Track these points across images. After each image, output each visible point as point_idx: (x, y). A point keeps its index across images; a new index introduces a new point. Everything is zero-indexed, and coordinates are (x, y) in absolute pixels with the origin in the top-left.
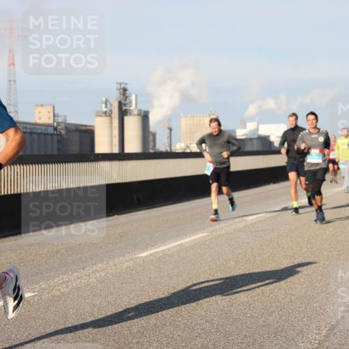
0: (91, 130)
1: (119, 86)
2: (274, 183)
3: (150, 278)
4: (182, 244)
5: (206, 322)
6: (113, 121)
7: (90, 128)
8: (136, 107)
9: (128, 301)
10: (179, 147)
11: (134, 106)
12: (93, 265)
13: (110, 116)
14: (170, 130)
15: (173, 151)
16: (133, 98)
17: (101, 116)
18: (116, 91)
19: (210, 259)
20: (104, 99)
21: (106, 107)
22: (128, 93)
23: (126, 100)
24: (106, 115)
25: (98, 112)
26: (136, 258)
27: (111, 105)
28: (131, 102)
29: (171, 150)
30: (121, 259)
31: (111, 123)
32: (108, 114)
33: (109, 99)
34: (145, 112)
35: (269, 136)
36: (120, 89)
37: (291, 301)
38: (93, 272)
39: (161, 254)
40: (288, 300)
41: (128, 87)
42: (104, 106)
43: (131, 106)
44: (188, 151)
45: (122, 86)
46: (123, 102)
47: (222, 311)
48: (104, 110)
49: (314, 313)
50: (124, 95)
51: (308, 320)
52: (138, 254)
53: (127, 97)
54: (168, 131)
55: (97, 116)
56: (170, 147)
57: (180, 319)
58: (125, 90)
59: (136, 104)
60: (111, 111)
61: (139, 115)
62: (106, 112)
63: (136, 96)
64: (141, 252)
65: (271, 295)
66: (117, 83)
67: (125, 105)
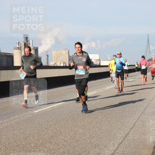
0: (12, 55)
1: (24, 36)
2: (94, 80)
3: (39, 122)
4: (53, 107)
5: (65, 141)
6: (22, 52)
7: (11, 55)
8: (32, 46)
9: (29, 132)
10: (51, 64)
11: (31, 45)
12: (13, 116)
13: (21, 49)
14: (48, 56)
15: (49, 65)
16: (31, 41)
17: (17, 49)
18: (23, 38)
19: (66, 114)
20: (18, 42)
21: (19, 45)
22: (28, 39)
23: (27, 42)
24: (19, 49)
25: (15, 47)
26: (33, 113)
27: (21, 45)
28: (30, 43)
29: (48, 65)
30: (26, 114)
31: (21, 52)
32: (20, 48)
33: (20, 42)
34: (36, 48)
35: (91, 59)
36: (25, 37)
37: (102, 132)
38: (14, 119)
39: (44, 111)
40: (100, 132)
41: (28, 36)
42: (18, 45)
43: (30, 45)
44: (56, 65)
45: (26, 36)
46: (26, 43)
47: (71, 136)
48: (18, 46)
49: (112, 137)
50: (26, 40)
51: (109, 141)
52: (34, 111)
53: (28, 41)
54: (47, 56)
55: (15, 49)
56: (48, 64)
57: (53, 140)
58: (27, 38)
59: (32, 45)
60: (21, 47)
61: (33, 49)
62: (19, 48)
63: (32, 41)
64: (35, 111)
65: (93, 130)
66: (23, 35)
67: (27, 44)
